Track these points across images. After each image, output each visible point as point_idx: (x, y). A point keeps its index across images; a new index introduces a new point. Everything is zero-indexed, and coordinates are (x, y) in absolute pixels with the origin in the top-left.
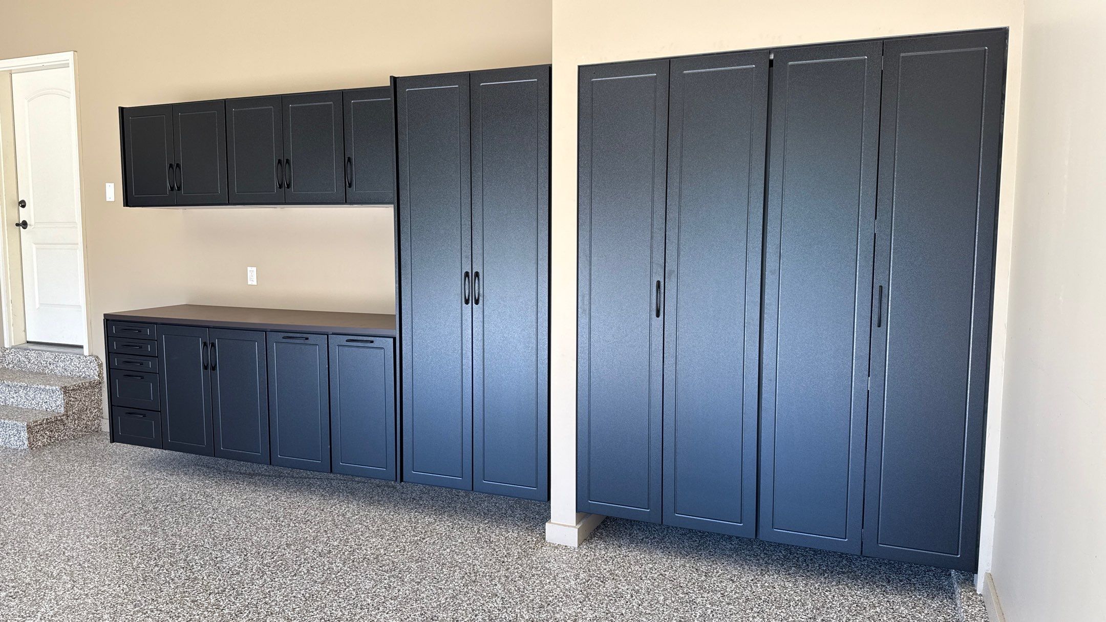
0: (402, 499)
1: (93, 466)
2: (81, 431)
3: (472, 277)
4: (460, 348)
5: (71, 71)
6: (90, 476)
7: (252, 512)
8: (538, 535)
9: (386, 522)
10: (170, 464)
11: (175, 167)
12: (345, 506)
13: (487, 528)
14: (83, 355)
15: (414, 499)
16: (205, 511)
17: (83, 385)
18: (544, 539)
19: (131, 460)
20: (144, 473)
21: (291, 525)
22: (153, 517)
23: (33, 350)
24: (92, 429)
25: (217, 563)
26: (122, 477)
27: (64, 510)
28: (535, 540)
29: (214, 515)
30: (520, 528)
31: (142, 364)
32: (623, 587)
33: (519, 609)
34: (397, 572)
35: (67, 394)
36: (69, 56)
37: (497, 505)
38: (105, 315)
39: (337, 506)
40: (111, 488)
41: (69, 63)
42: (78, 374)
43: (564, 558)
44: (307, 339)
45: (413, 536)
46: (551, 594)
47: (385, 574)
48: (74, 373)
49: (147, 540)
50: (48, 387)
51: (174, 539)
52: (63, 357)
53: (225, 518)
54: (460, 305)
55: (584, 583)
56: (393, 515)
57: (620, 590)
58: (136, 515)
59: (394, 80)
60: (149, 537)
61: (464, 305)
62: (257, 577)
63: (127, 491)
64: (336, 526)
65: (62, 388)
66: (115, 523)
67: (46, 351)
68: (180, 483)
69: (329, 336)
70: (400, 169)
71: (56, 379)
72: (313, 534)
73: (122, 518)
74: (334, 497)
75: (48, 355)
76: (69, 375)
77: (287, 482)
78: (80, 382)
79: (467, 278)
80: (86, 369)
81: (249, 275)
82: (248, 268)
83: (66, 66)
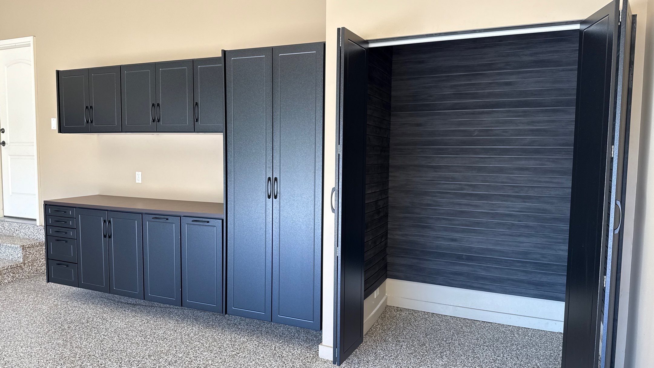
0: (227, 324)
1: (36, 297)
2: (33, 273)
3: (273, 181)
4: (265, 227)
5: (31, 49)
6: (33, 304)
7: (130, 331)
8: (314, 353)
9: (215, 341)
10: (84, 296)
11: (89, 108)
12: (191, 328)
13: (281, 346)
14: (36, 225)
15: (235, 324)
16: (100, 330)
17: (35, 244)
18: (318, 355)
19: (61, 293)
20: (67, 302)
21: (154, 341)
22: (66, 334)
23: (6, 221)
24: (41, 272)
26: (53, 305)
27: (11, 328)
28: (312, 356)
29: (105, 333)
30: (302, 347)
31: (66, 233)
35: (25, 250)
36: (30, 39)
37: (289, 330)
38: (44, 201)
39: (185, 328)
40: (44, 312)
41: (30, 44)
42: (33, 237)
44: (167, 219)
45: (231, 351)
48: (31, 236)
49: (59, 350)
50: (13, 245)
51: (77, 350)
52: (24, 226)
53: (112, 335)
54: (265, 199)
56: (220, 336)
58: (55, 332)
59: (224, 52)
60: (61, 348)
61: (267, 199)
63: (54, 314)
64: (183, 343)
65: (21, 246)
66: (41, 337)
67: (14, 222)
68: (88, 310)
69: (181, 217)
70: (227, 110)
71: (19, 240)
72: (167, 348)
73: (46, 334)
74: (184, 322)
75: (15, 224)
76: (28, 237)
77: (156, 311)
78: (33, 242)
79: (269, 181)
80: (38, 234)
81: (137, 177)
82: (136, 172)
83: (29, 45)
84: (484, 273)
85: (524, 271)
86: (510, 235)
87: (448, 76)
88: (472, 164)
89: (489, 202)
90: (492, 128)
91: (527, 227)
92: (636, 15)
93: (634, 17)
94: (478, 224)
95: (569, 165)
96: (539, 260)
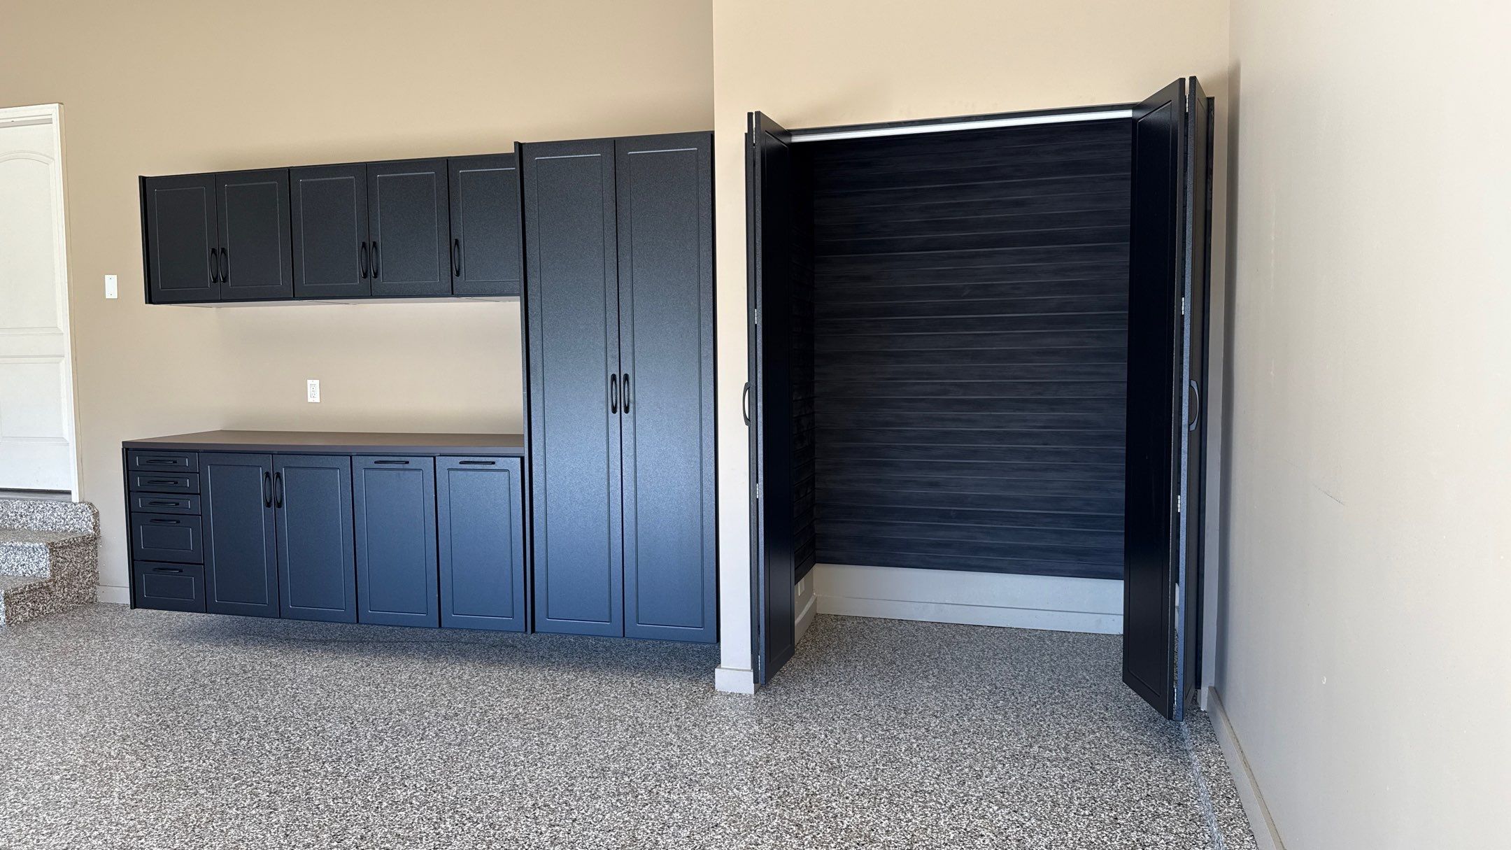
1: (106, 641)
2: (72, 602)
3: (620, 381)
5: (55, 128)
6: (107, 652)
7: (342, 680)
8: (706, 685)
9: (515, 681)
11: (219, 253)
12: (459, 668)
13: (642, 681)
14: (71, 502)
15: (542, 657)
16: (279, 682)
17: (73, 542)
18: (714, 688)
21: (397, 691)
22: (214, 691)
24: (86, 599)
25: (319, 733)
26: (151, 651)
27: (91, 689)
28: (703, 689)
29: (293, 685)
30: (682, 679)
31: (176, 504)
32: (814, 728)
33: (701, 755)
34: (546, 729)
35: (54, 553)
36: (52, 110)
38: (124, 443)
39: (448, 668)
41: (51, 119)
42: (63, 528)
43: (741, 705)
44: (407, 463)
45: (554, 693)
46: (734, 739)
47: (532, 731)
48: (58, 527)
49: (217, 714)
50: (27, 544)
51: (252, 711)
52: (41, 506)
53: (309, 687)
54: (605, 414)
55: (770, 727)
56: (522, 675)
57: (812, 731)
58: (190, 690)
59: (519, 146)
60: (219, 711)
61: (611, 413)
62: (374, 743)
64: (455, 688)
65: (49, 544)
68: (233, 654)
69: (436, 458)
70: (527, 253)
71: (35, 535)
72: (428, 698)
74: (441, 660)
75: (18, 505)
76: (50, 529)
77: (374, 647)
78: (71, 537)
79: (614, 382)
80: (75, 520)
81: (309, 390)
82: (308, 381)
83: (50, 122)
84: (987, 541)
85: (1056, 532)
86: (1030, 470)
87: (916, 190)
88: (963, 347)
89: (992, 413)
90: (994, 283)
91: (1057, 453)
92: (1214, 98)
93: (1210, 101)
94: (974, 453)
95: (1122, 343)
96: (1080, 510)
